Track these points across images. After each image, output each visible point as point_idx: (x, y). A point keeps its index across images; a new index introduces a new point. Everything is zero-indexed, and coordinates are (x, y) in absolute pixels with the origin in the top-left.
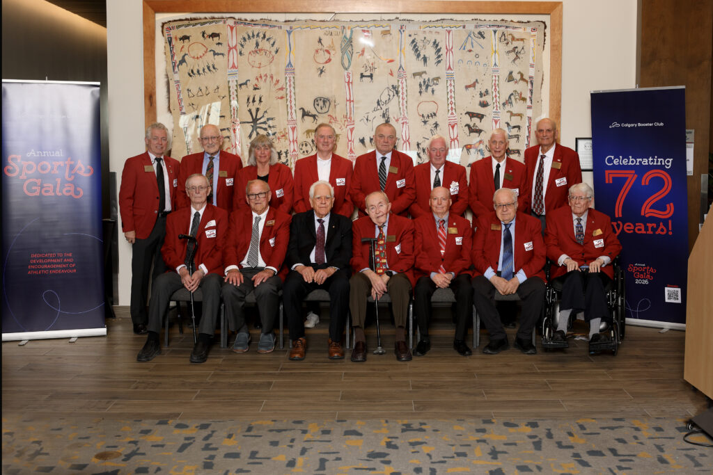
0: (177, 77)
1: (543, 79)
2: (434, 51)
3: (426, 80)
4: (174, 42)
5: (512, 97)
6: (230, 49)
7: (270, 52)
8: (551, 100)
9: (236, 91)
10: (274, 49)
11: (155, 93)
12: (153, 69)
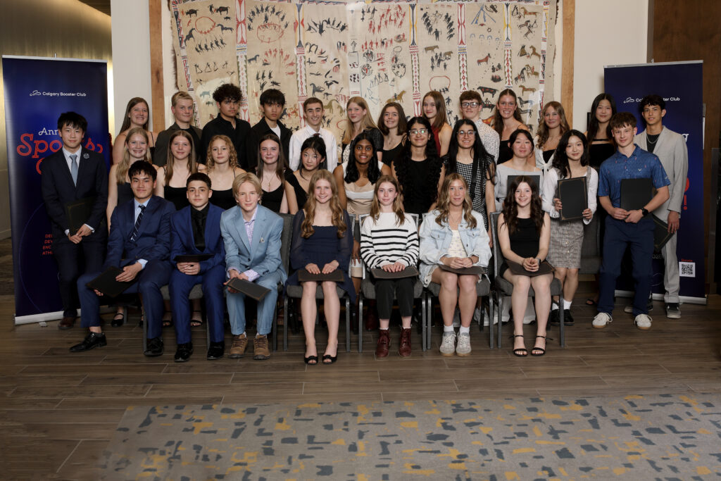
0: (184, 52)
1: (555, 54)
2: (445, 24)
3: (438, 54)
4: (180, 16)
5: (525, 71)
6: (239, 23)
7: (280, 26)
8: (564, 74)
9: (246, 66)
10: (283, 23)
11: (162, 69)
12: (160, 44)
